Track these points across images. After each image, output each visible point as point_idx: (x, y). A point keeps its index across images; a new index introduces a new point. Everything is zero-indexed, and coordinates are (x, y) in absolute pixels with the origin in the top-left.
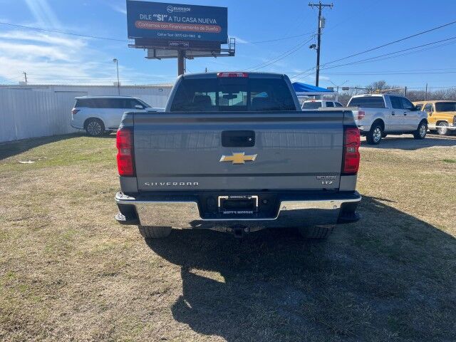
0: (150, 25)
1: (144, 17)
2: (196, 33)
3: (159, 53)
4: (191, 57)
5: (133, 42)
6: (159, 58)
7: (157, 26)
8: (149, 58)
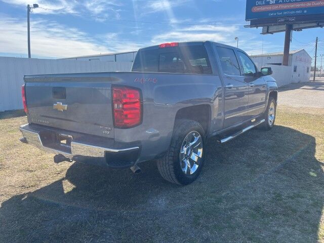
0: (263, 9)
1: (260, 3)
2: (302, 9)
3: (271, 29)
4: (299, 29)
5: (249, 23)
6: (272, 33)
7: (269, 8)
8: (263, 33)
